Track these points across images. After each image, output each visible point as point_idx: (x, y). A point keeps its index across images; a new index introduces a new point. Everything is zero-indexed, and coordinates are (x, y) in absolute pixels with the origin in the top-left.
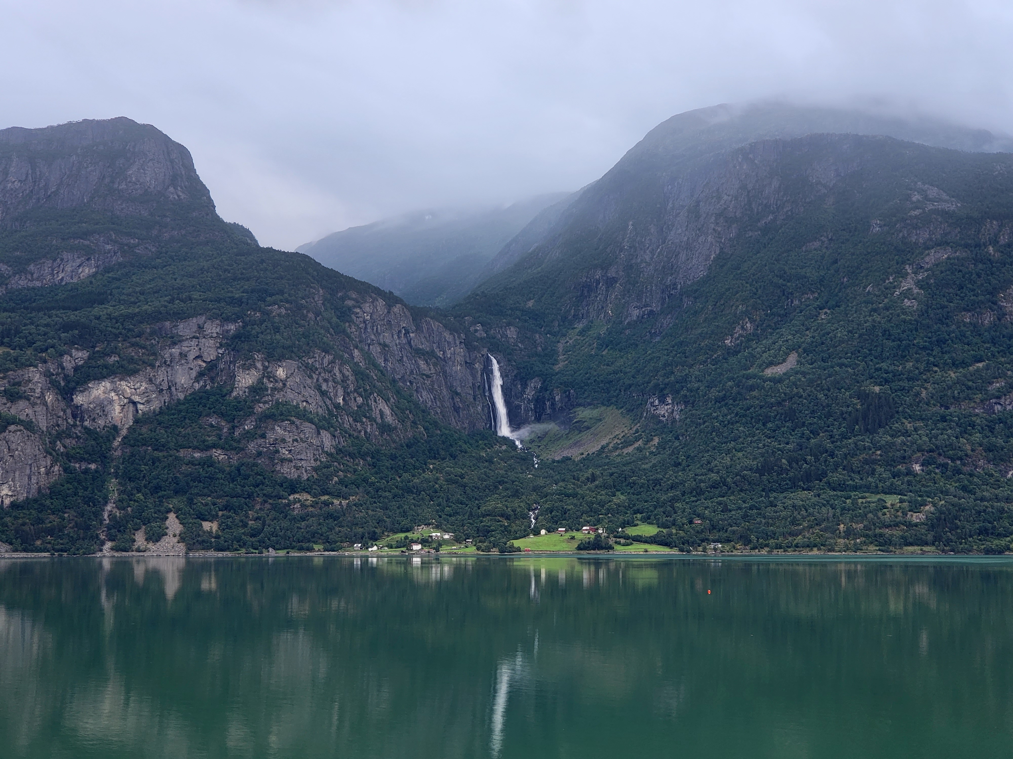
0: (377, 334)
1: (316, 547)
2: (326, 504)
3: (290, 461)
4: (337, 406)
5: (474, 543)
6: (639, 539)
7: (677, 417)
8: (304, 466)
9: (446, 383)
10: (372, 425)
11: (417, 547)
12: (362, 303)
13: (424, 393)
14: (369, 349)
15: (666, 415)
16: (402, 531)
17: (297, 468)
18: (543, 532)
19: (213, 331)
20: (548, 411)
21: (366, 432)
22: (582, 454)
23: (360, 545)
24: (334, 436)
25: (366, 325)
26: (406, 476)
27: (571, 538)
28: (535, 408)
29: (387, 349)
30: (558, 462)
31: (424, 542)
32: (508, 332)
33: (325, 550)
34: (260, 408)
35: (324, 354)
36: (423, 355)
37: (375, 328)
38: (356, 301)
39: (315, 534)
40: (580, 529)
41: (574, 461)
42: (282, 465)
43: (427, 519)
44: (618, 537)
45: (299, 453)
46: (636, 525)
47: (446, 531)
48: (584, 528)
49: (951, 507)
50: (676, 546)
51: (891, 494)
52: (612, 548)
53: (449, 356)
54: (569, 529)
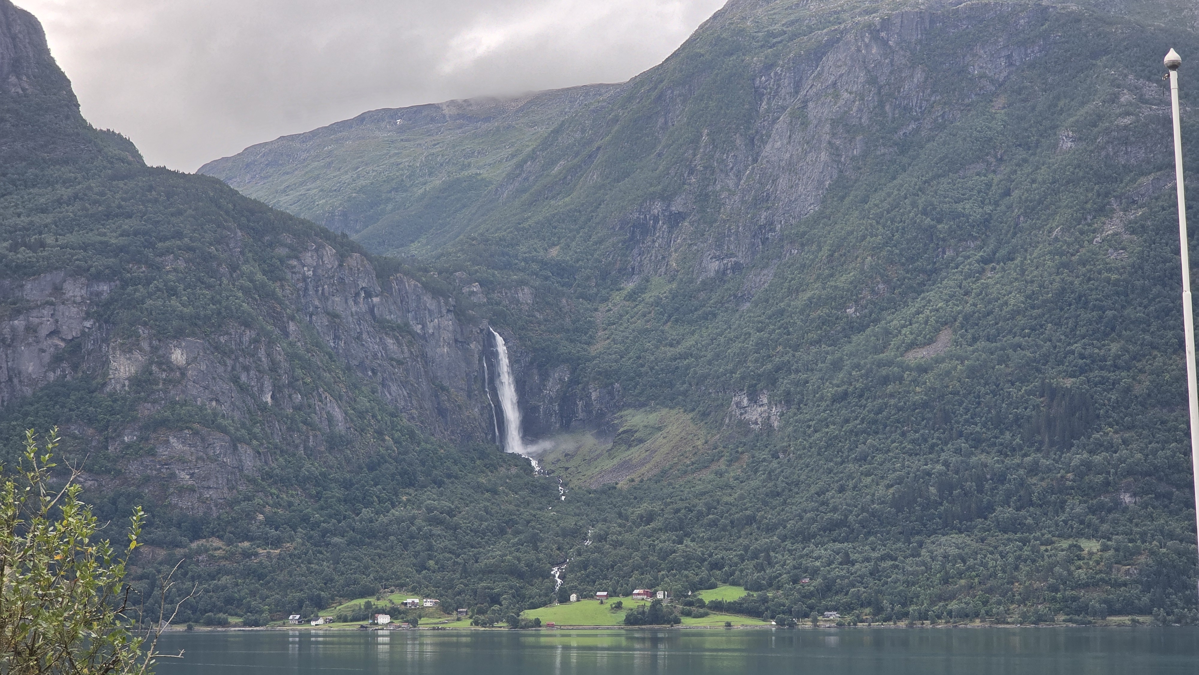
0: (324, 298)
1: (233, 620)
2: (247, 555)
3: (192, 490)
4: (263, 407)
5: (470, 614)
6: (718, 607)
7: (776, 424)
8: (214, 497)
9: (426, 373)
10: (315, 436)
11: (383, 619)
12: (301, 252)
13: (394, 388)
14: (311, 322)
15: (760, 420)
16: (362, 596)
17: (202, 501)
18: (573, 597)
19: (76, 294)
20: (581, 416)
22: (633, 480)
23: (298, 617)
24: (259, 453)
25: (307, 285)
26: (366, 513)
27: (616, 607)
28: (560, 410)
29: (337, 321)
30: (596, 492)
31: (394, 613)
32: (520, 295)
33: (245, 624)
34: (146, 410)
35: (243, 328)
36: (393, 329)
37: (320, 289)
38: (290, 247)
39: (229, 601)
40: (628, 594)
41: (621, 490)
42: (180, 496)
43: (399, 578)
44: (686, 605)
45: (206, 478)
46: (713, 587)
47: (427, 596)
48: (636, 591)
49: (1175, 557)
50: (773, 618)
51: (1088, 538)
52: (678, 622)
53: (431, 331)
54: (613, 594)
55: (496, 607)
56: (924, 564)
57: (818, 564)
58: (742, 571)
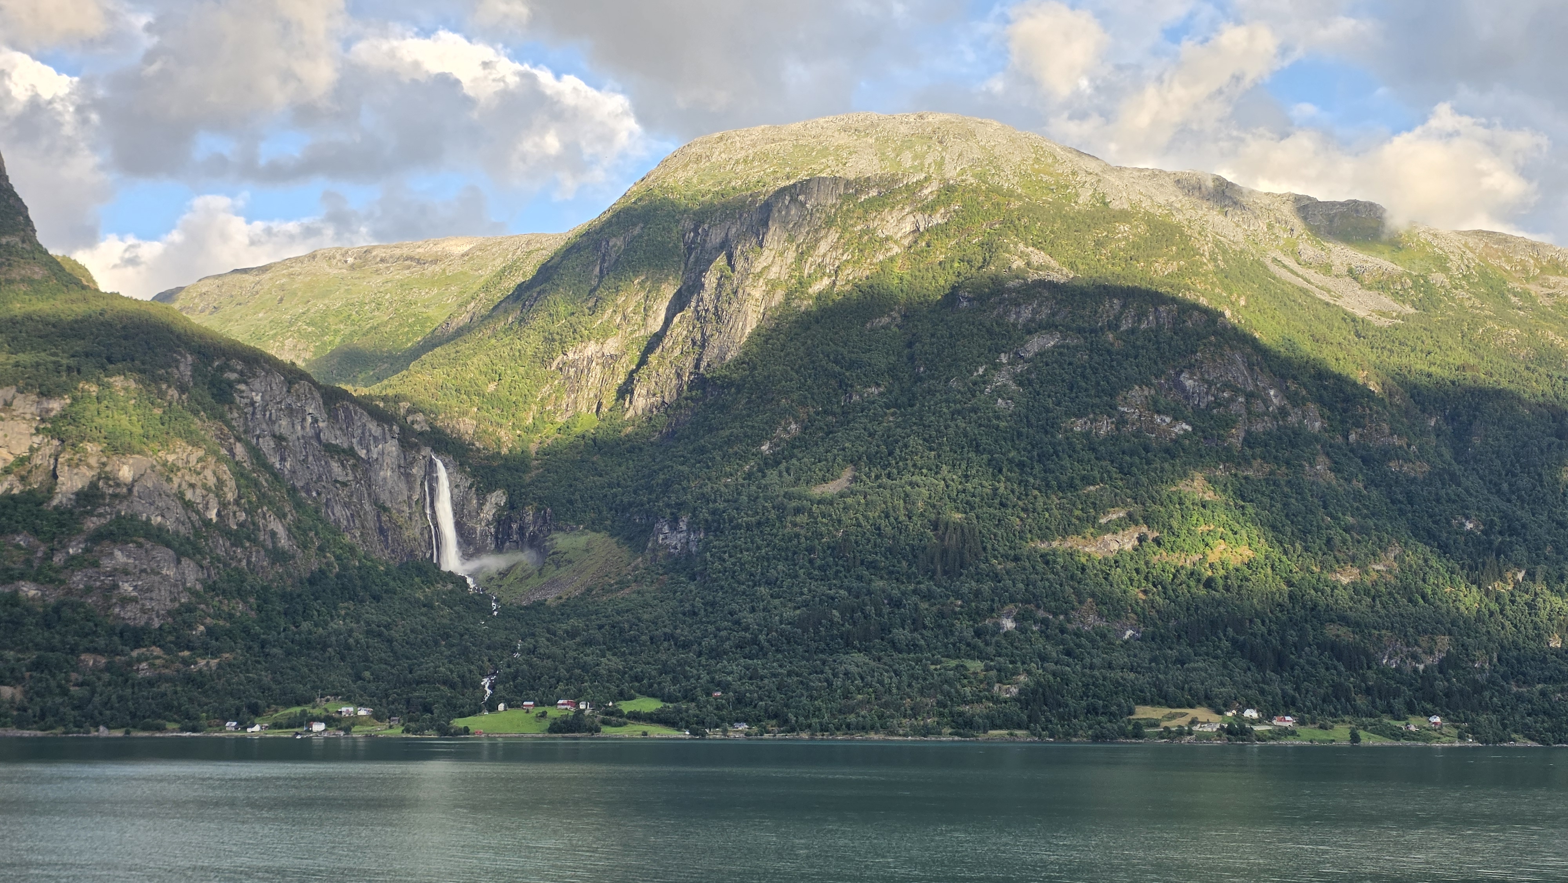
0: (272, 422)
1: (170, 726)
2: (186, 662)
3: (134, 600)
4: (207, 523)
5: (402, 722)
6: (636, 717)
7: (694, 549)
8: (156, 608)
9: (369, 495)
10: (258, 552)
11: (318, 727)
12: (250, 378)
13: (337, 509)
14: (258, 444)
15: (679, 545)
16: (298, 704)
17: (143, 611)
18: (501, 707)
19: (26, 410)
20: (515, 537)
21: (249, 562)
22: (560, 598)
23: (234, 724)
24: (202, 567)
25: (255, 408)
26: (305, 625)
27: (541, 716)
28: (497, 532)
29: (284, 444)
30: (526, 608)
31: (329, 721)
32: (462, 425)
33: (182, 730)
34: (92, 524)
35: (190, 448)
36: (338, 453)
37: (268, 414)
38: (241, 373)
39: (169, 707)
40: (554, 704)
41: (549, 607)
42: (123, 607)
43: (334, 687)
44: (607, 714)
45: (149, 590)
46: (631, 698)
47: (361, 705)
48: (560, 702)
49: (1051, 678)
50: (687, 727)
51: (973, 659)
52: (598, 730)
53: (375, 456)
54: (540, 703)
55: (428, 716)
56: (827, 680)
57: (730, 679)
58: (659, 683)
